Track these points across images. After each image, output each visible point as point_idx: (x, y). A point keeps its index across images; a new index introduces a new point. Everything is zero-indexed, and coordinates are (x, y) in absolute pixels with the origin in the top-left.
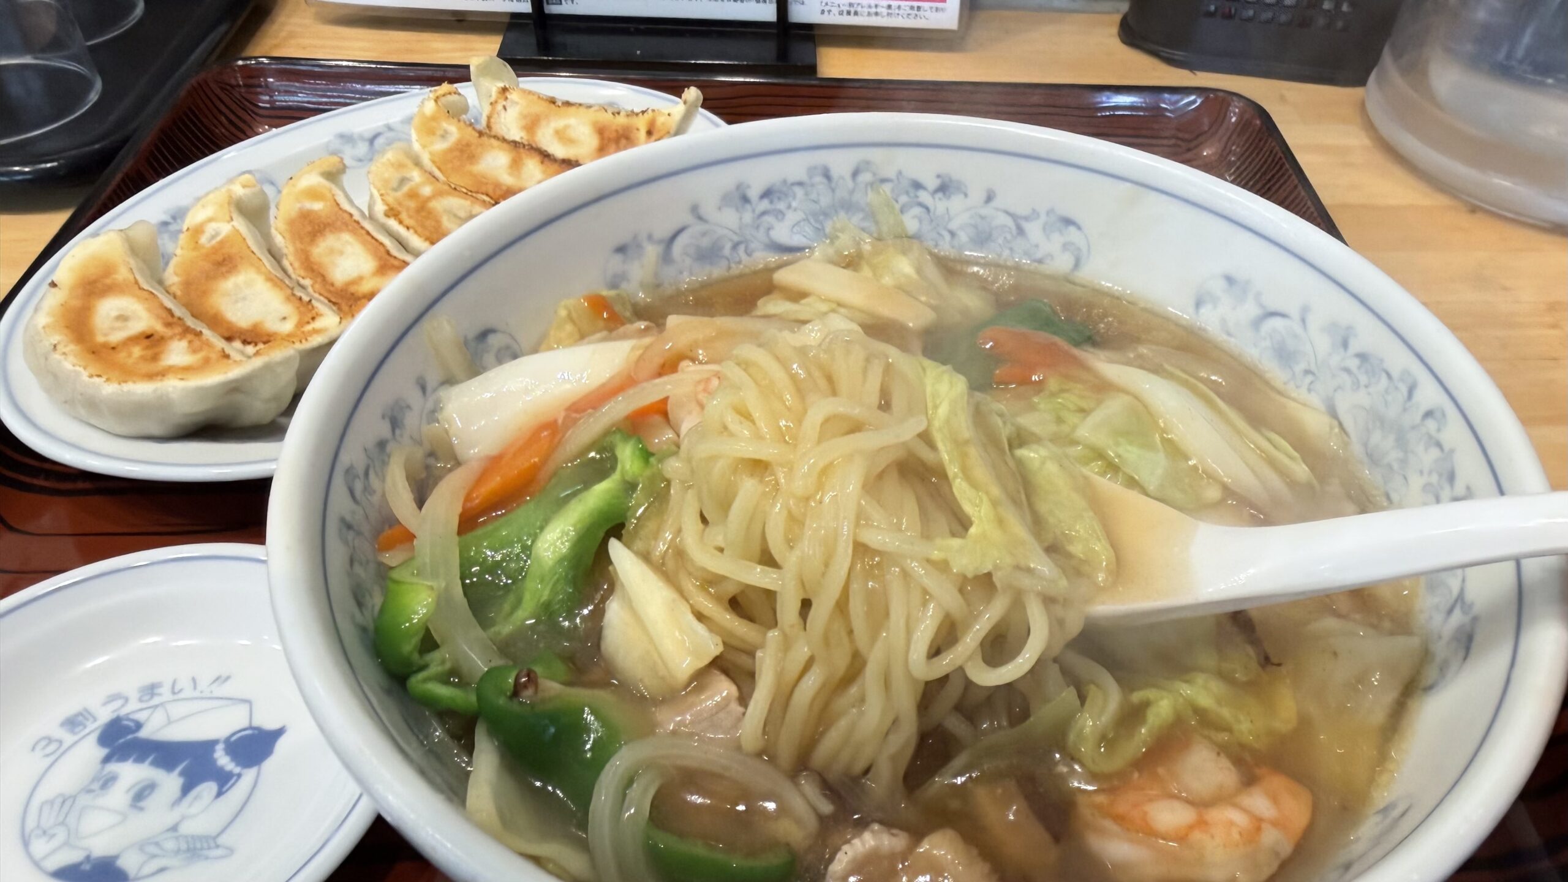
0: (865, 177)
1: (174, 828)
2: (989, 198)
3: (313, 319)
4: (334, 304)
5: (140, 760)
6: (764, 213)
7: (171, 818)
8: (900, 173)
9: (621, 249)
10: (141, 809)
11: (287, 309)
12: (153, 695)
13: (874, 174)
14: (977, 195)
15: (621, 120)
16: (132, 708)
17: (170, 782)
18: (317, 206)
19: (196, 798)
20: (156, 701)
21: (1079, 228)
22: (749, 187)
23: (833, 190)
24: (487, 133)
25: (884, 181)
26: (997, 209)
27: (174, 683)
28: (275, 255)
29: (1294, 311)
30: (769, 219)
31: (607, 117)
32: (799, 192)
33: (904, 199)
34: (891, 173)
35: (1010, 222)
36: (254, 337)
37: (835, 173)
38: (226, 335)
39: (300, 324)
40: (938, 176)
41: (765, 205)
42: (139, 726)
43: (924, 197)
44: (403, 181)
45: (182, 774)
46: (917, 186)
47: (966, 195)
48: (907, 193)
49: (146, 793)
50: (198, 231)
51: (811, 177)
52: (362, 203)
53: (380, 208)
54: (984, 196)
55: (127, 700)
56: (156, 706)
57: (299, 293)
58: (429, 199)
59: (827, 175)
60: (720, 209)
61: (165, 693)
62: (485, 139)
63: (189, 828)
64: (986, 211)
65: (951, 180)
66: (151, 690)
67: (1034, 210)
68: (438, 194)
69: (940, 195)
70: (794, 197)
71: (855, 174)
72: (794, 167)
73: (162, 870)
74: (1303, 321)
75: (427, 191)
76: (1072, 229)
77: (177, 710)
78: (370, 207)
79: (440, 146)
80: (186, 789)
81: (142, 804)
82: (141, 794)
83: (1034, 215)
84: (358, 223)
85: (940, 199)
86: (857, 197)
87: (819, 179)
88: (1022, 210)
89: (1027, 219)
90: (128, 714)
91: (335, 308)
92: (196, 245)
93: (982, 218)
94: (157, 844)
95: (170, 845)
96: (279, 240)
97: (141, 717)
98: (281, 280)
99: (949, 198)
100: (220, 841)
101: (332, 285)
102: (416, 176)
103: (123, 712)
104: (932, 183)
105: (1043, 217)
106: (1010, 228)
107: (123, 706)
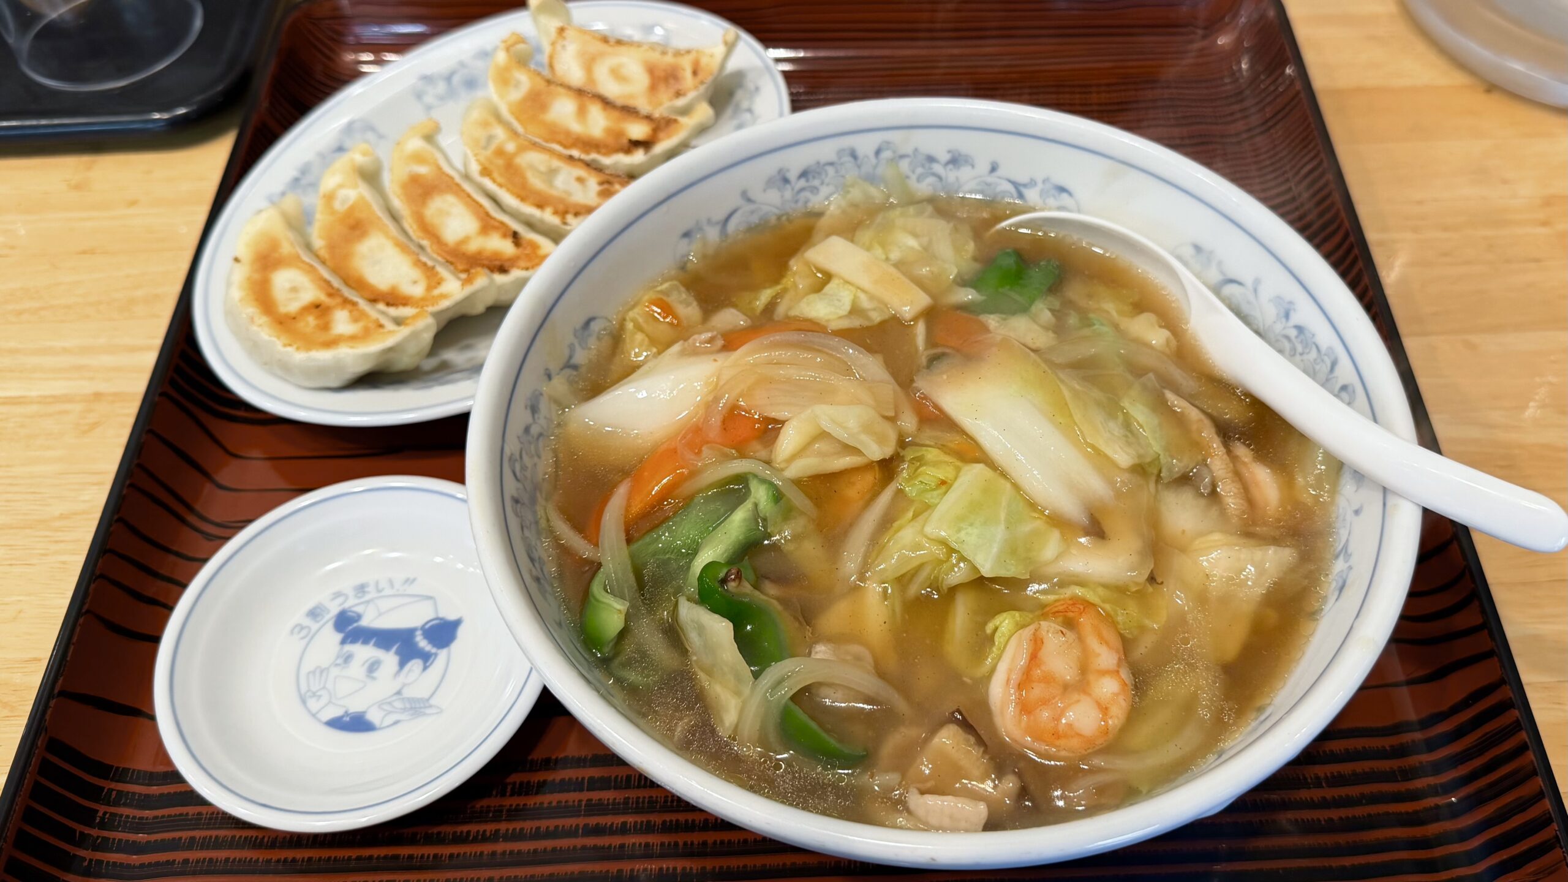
0: (886, 154)
1: (399, 693)
2: (994, 169)
3: (439, 283)
4: (451, 263)
5: (366, 642)
6: (802, 190)
7: (396, 685)
8: (916, 150)
9: (687, 235)
10: (374, 678)
11: (416, 274)
12: (364, 592)
13: (894, 152)
14: (983, 167)
15: (669, 59)
16: (351, 603)
17: (389, 659)
18: (423, 170)
19: (409, 671)
20: (367, 597)
21: (1070, 194)
22: (788, 170)
23: (859, 167)
24: (553, 83)
25: (902, 157)
26: (1000, 178)
27: (377, 583)
28: (395, 217)
29: (1248, 280)
30: (807, 194)
31: (655, 57)
32: (831, 171)
33: (920, 170)
34: (909, 150)
35: (1010, 188)
36: (393, 299)
37: (860, 152)
38: (372, 297)
39: (430, 288)
40: (949, 152)
41: (802, 183)
42: (359, 617)
43: (938, 168)
44: (490, 138)
45: (397, 653)
46: (931, 159)
47: (973, 166)
48: (923, 166)
49: (375, 667)
50: (330, 198)
51: (840, 158)
52: (458, 163)
53: (475, 168)
54: (988, 167)
55: (347, 597)
56: (368, 602)
57: (424, 259)
58: (515, 154)
59: (854, 155)
60: (765, 190)
61: (371, 589)
62: (552, 87)
63: (407, 693)
64: (991, 179)
65: (960, 155)
66: (361, 589)
67: (1032, 180)
68: (521, 149)
69: (950, 166)
70: (827, 175)
71: (878, 152)
72: (826, 151)
73: (396, 723)
74: (1255, 291)
75: (511, 147)
76: (1065, 195)
77: (384, 605)
78: (465, 165)
79: (516, 95)
80: (402, 664)
81: (375, 675)
82: (373, 667)
83: (1032, 183)
84: (458, 185)
85: (951, 170)
86: (880, 171)
87: (847, 159)
88: (1022, 178)
89: (1025, 186)
90: (350, 607)
91: (452, 268)
92: (331, 211)
93: (988, 184)
94: (390, 703)
95: (398, 705)
96: (397, 203)
97: (359, 609)
98: (407, 246)
99: (959, 168)
100: (432, 702)
101: (446, 245)
102: (500, 133)
103: (346, 605)
104: (944, 157)
105: (1040, 186)
106: (1011, 193)
107: (345, 601)
